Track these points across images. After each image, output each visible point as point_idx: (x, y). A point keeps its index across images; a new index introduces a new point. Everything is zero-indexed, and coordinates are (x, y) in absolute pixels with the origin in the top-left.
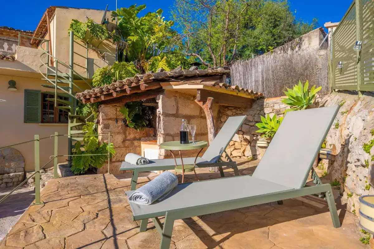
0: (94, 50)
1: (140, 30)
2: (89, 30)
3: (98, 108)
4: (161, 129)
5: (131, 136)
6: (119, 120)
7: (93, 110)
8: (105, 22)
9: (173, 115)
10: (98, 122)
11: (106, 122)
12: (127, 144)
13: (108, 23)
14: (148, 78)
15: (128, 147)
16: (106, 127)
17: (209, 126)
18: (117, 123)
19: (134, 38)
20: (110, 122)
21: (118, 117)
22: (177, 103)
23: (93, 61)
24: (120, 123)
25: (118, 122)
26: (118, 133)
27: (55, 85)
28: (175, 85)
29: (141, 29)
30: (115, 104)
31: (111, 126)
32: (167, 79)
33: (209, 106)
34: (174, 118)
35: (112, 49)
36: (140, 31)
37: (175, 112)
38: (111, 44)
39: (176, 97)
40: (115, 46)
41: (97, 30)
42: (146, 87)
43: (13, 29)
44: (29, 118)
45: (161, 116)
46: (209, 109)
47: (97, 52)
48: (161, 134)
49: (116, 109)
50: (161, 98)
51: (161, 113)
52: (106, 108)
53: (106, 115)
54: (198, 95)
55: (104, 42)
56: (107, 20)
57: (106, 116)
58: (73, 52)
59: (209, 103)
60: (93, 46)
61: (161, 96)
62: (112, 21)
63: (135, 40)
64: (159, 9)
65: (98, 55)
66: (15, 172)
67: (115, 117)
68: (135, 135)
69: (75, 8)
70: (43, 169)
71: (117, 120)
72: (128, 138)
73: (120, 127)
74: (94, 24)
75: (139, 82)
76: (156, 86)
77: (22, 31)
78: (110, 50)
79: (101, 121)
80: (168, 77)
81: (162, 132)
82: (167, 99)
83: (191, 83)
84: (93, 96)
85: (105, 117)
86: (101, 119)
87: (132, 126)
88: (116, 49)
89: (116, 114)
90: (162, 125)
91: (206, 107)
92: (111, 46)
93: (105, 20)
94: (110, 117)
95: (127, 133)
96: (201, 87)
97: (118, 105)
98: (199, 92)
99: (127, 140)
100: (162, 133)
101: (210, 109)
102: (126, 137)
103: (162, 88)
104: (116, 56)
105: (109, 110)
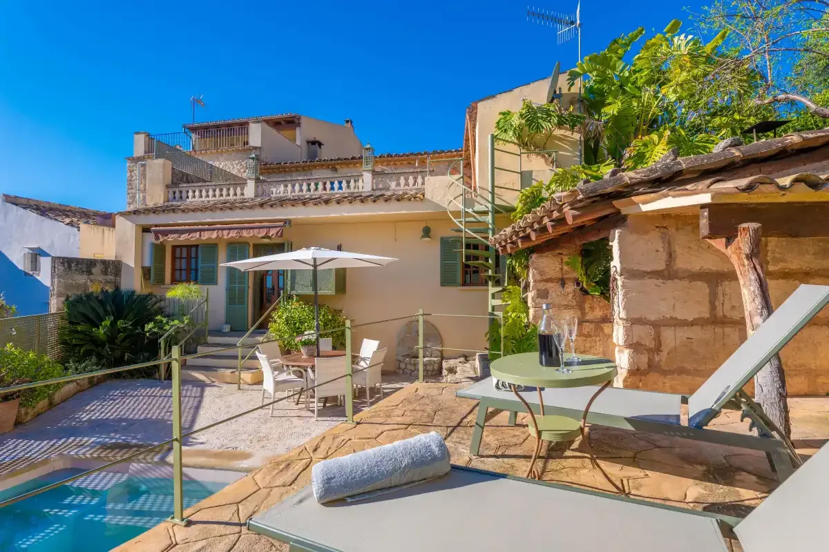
0: (538, 154)
1: (629, 85)
2: (524, 121)
3: (528, 260)
4: (619, 306)
5: (595, 313)
6: (567, 282)
7: (517, 264)
8: (555, 96)
9: (656, 274)
10: (526, 288)
11: (542, 286)
12: (587, 330)
13: (560, 96)
14: (573, 197)
15: (589, 336)
16: (543, 294)
17: (748, 307)
18: (563, 287)
19: (612, 109)
20: (550, 285)
21: (565, 277)
22: (669, 243)
23: (531, 176)
24: (570, 288)
25: (566, 286)
26: (567, 307)
27: (463, 228)
28: (645, 203)
29: (632, 84)
30: (558, 251)
31: (552, 294)
32: (627, 192)
33: (746, 249)
34: (660, 281)
35: (573, 144)
36: (630, 88)
37: (661, 266)
38: (568, 133)
39: (665, 227)
40: (577, 136)
41: (538, 117)
42: (575, 217)
43: (443, 152)
44: (446, 281)
45: (617, 277)
46: (744, 256)
47: (543, 156)
48: (620, 319)
49: (562, 259)
50: (617, 235)
51: (619, 270)
52: (541, 260)
53: (541, 273)
54: (704, 222)
55: (554, 133)
56: (558, 92)
57: (541, 275)
58: (493, 168)
59: (743, 242)
60: (536, 147)
61: (617, 232)
62: (569, 89)
63: (615, 113)
64: (673, 21)
65: (546, 160)
66: (431, 356)
67: (561, 277)
68: (606, 312)
69: (505, 92)
70: (462, 357)
71: (563, 282)
72: (590, 316)
73: (571, 296)
74: (533, 108)
75: (563, 209)
76: (602, 210)
77: (453, 150)
78: (568, 146)
79: (532, 284)
80: (628, 186)
81: (623, 315)
82: (634, 237)
83: (679, 192)
84: (509, 241)
85: (538, 277)
86: (532, 281)
87: (597, 293)
88: (581, 141)
89: (562, 269)
90: (621, 297)
91: (736, 253)
92: (570, 137)
93: (555, 92)
94: (549, 277)
95: (587, 306)
96: (706, 198)
97: (564, 251)
98: (706, 214)
99: (587, 321)
100: (621, 317)
101: (749, 257)
102: (584, 314)
103: (619, 212)
104: (581, 155)
105: (548, 264)
